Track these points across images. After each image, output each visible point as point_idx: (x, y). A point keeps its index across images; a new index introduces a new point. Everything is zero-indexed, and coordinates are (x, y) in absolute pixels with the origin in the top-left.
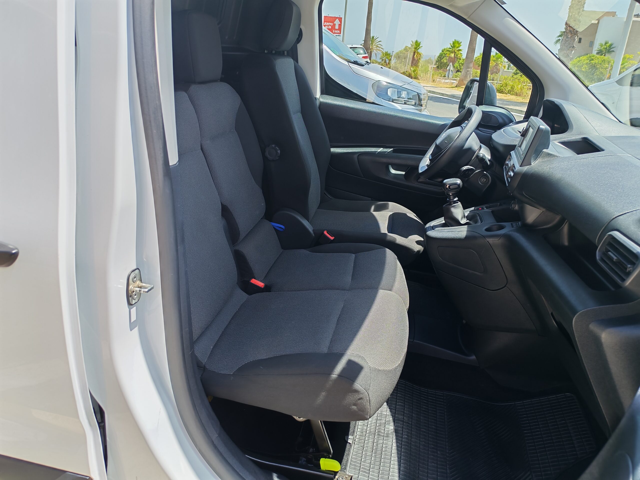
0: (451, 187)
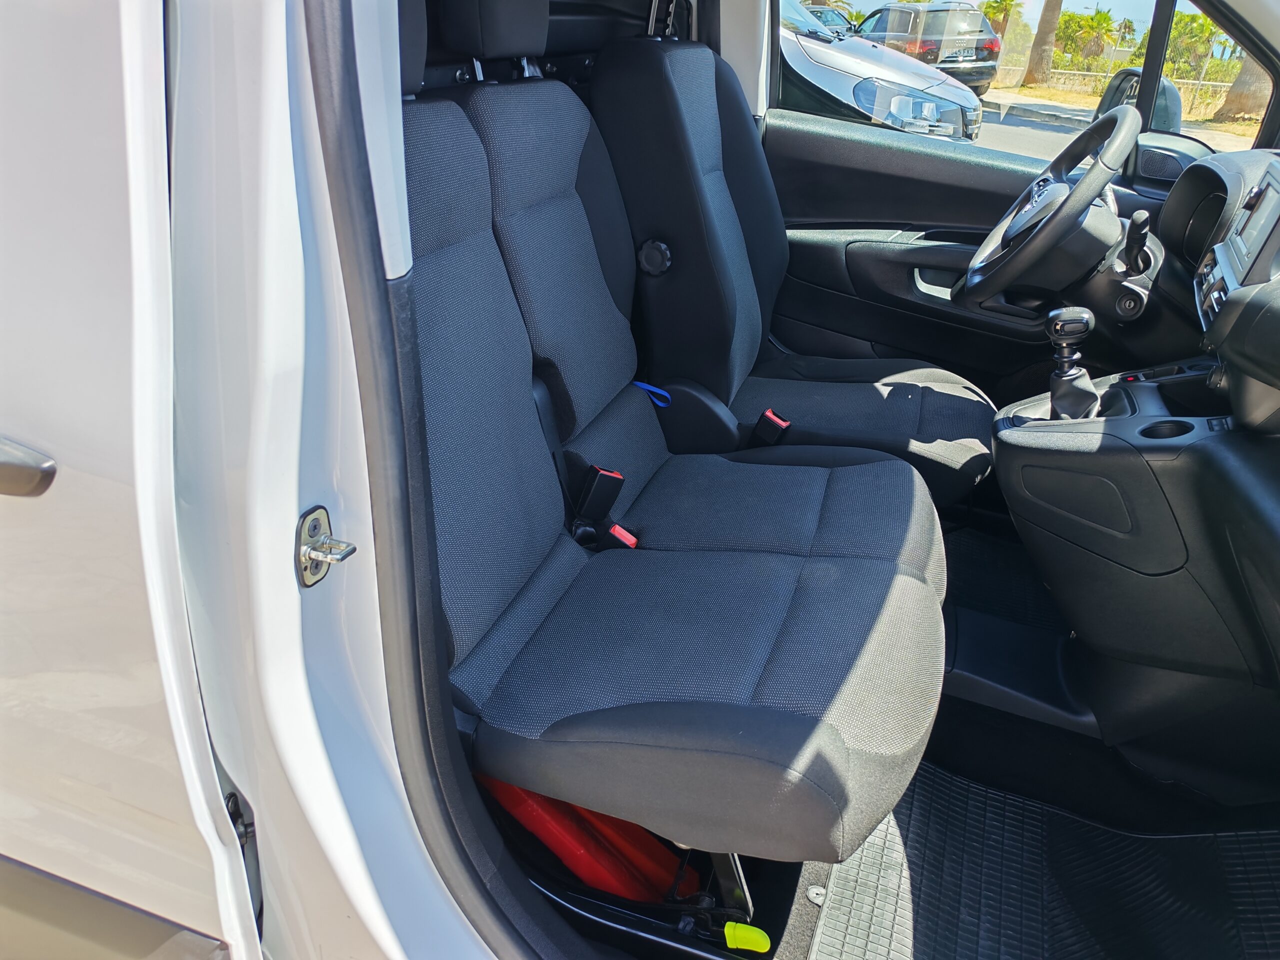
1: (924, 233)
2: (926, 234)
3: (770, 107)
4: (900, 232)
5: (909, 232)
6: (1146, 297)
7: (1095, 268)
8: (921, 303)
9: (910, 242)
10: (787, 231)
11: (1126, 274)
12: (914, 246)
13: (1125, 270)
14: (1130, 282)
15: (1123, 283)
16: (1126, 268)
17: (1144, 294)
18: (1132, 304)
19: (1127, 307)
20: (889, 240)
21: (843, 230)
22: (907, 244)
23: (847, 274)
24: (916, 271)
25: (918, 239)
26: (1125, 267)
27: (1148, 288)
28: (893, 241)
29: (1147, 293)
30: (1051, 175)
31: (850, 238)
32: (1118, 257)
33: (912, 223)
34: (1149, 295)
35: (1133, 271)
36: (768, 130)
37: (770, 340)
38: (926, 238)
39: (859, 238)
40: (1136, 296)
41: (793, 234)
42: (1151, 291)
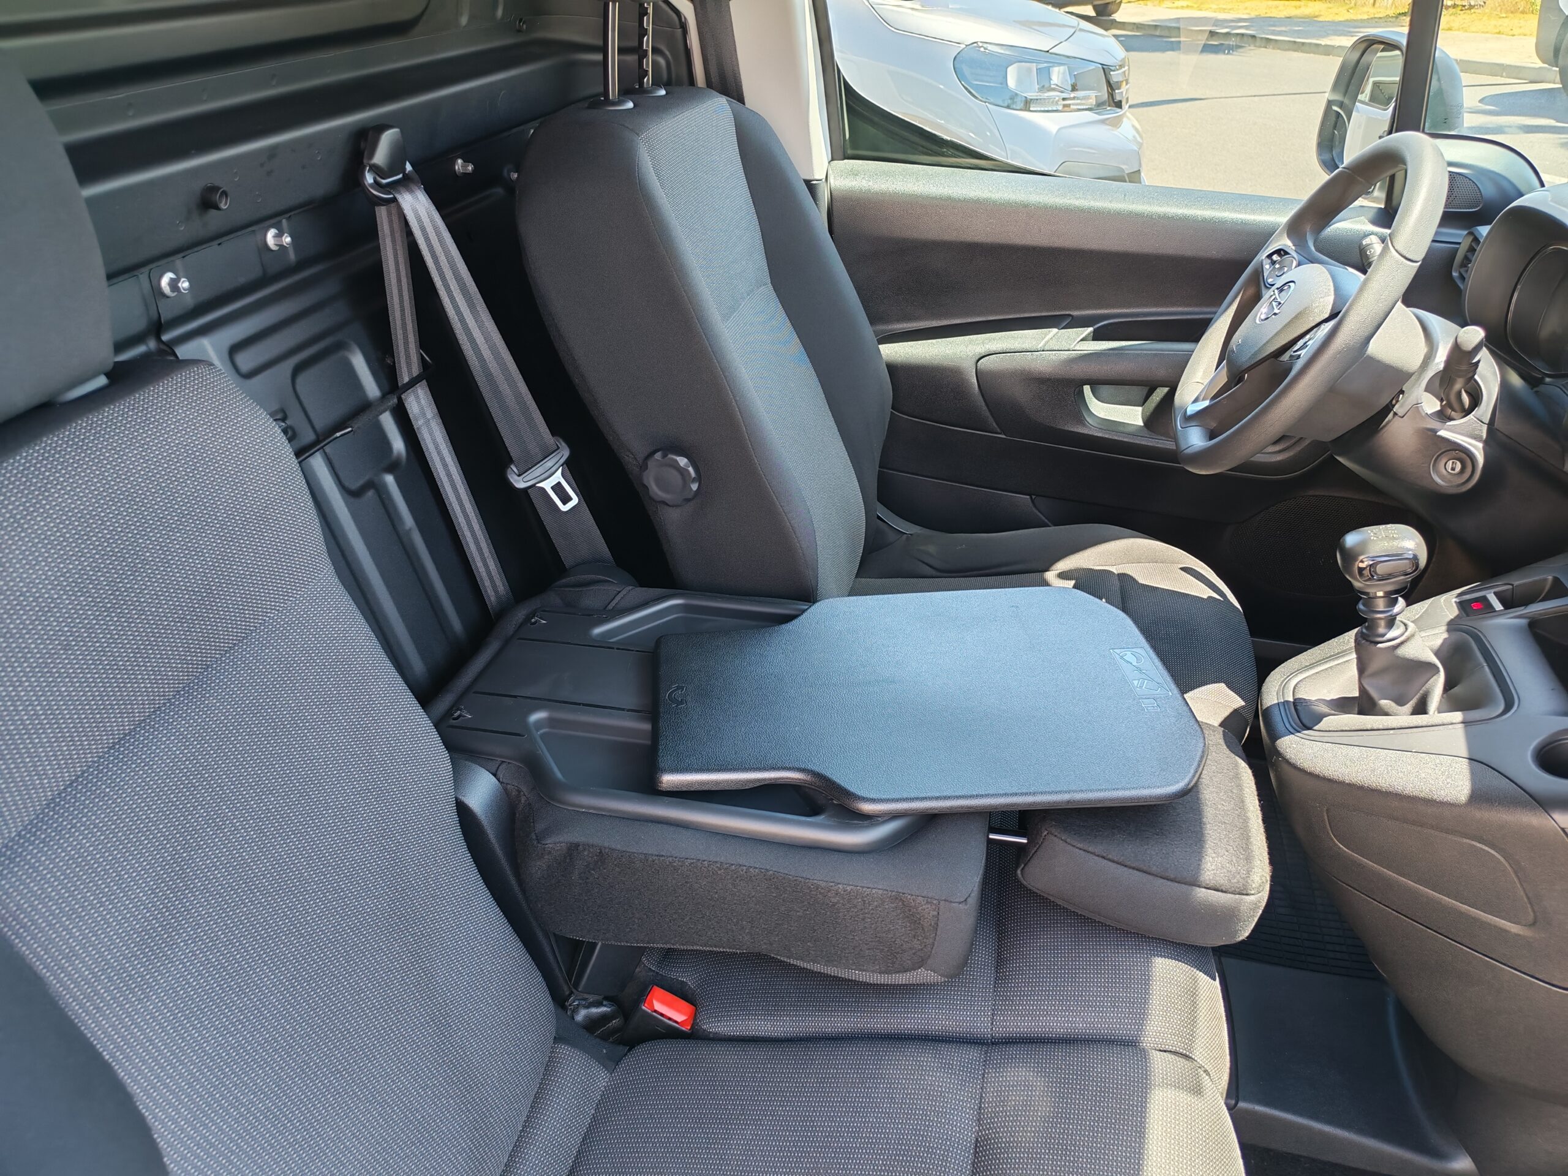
0: (1381, 569)
1: (1091, 329)
2: (1095, 330)
3: (833, 159)
4: (1055, 330)
5: (1069, 330)
6: (1480, 453)
7: (1388, 408)
8: (1100, 435)
9: (1071, 347)
10: (880, 346)
11: (1443, 416)
12: (1079, 352)
13: (1438, 408)
14: (1449, 430)
15: (1439, 433)
16: (1441, 405)
17: (1478, 450)
18: (1458, 466)
19: (1450, 471)
20: (1040, 346)
21: (968, 337)
22: (1069, 350)
23: (983, 404)
24: (1087, 389)
25: (1082, 340)
26: (1439, 403)
27: (1482, 436)
28: (1046, 348)
29: (1480, 445)
30: (1289, 243)
31: (981, 350)
32: (1427, 390)
33: (1071, 313)
34: (1484, 448)
35: (1453, 410)
36: (833, 196)
37: (879, 518)
38: (1097, 336)
39: (995, 349)
40: (1463, 454)
41: (892, 351)
42: (1486, 443)
